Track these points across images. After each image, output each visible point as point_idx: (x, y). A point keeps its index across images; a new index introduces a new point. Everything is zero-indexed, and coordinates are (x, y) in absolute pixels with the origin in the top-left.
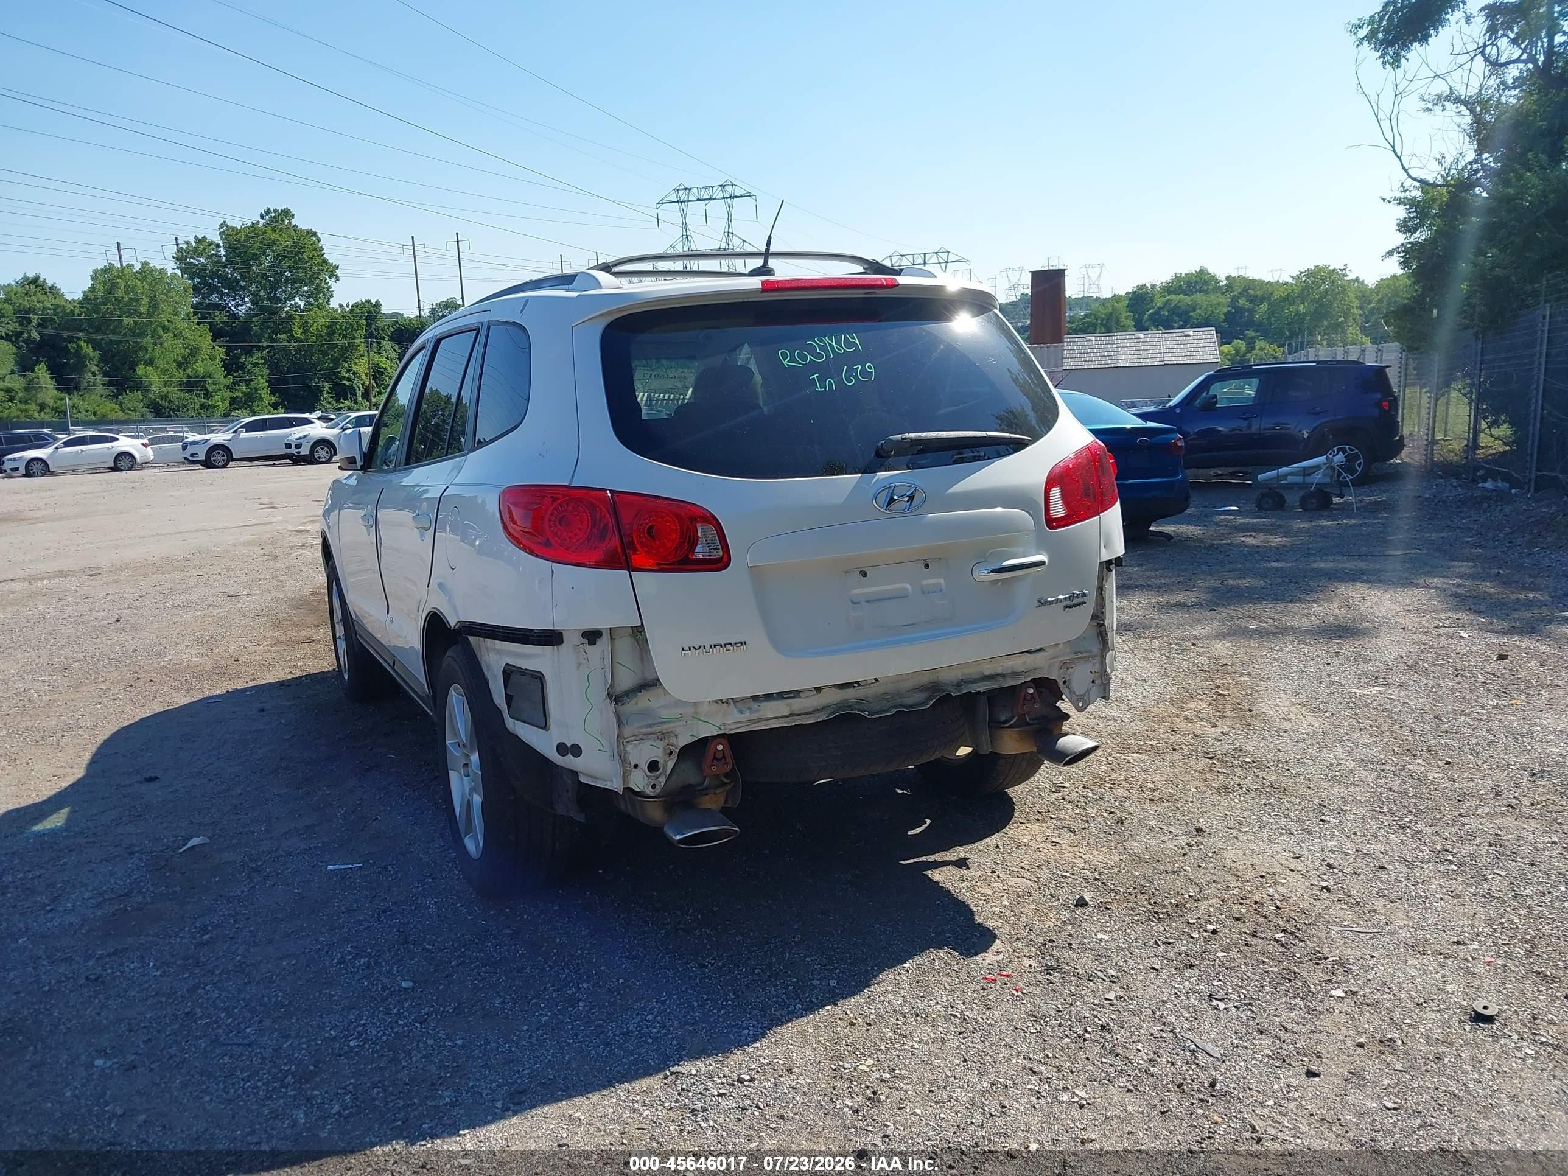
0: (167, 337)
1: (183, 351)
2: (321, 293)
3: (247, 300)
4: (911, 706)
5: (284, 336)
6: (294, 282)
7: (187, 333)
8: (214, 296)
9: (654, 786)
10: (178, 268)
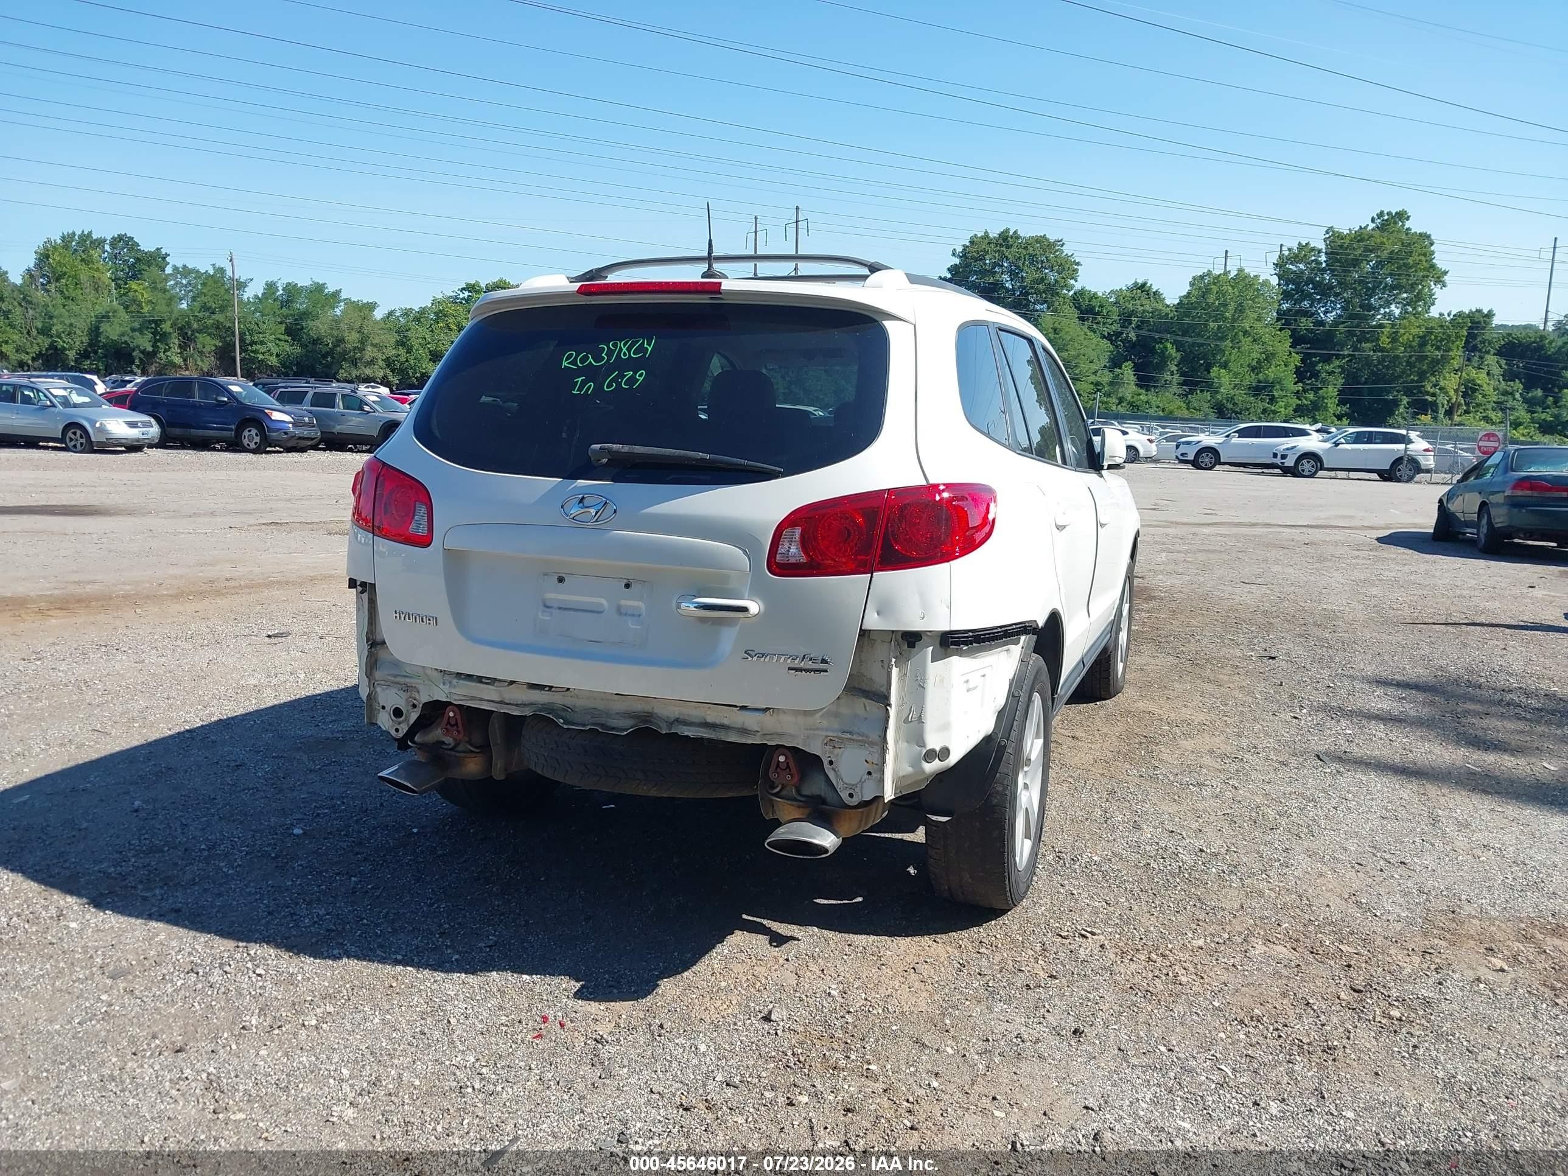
0: (1246, 342)
1: (1259, 356)
2: (1421, 299)
3: (1339, 306)
5: (1368, 345)
6: (1393, 288)
7: (1267, 338)
8: (1306, 303)
9: (397, 730)
10: (1276, 274)
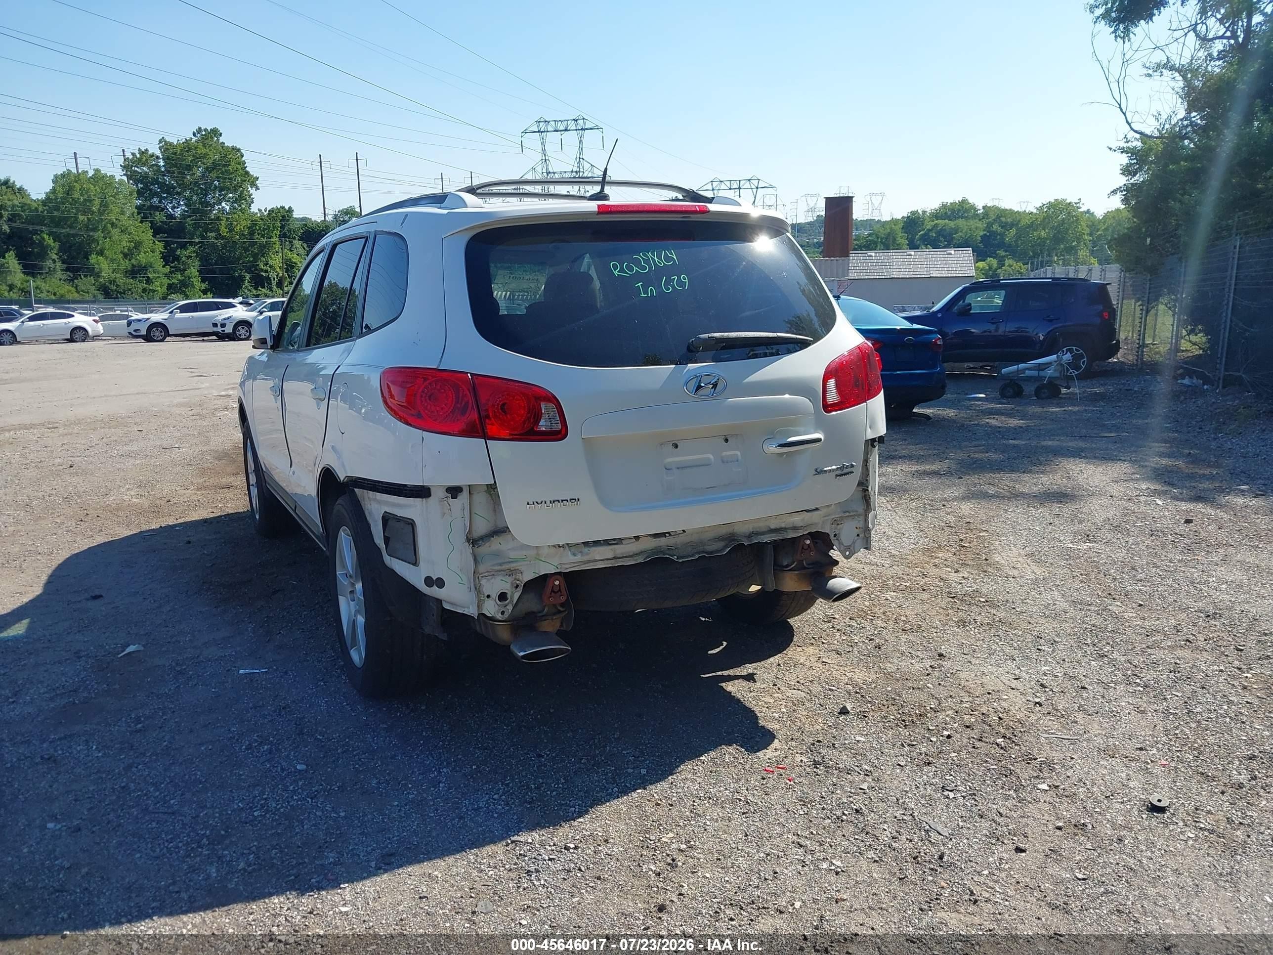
0: (115, 232)
1: (128, 244)
2: (243, 199)
3: (182, 203)
4: (712, 552)
5: (213, 234)
6: (221, 190)
7: (132, 229)
8: (155, 199)
9: (503, 613)
10: (124, 175)
